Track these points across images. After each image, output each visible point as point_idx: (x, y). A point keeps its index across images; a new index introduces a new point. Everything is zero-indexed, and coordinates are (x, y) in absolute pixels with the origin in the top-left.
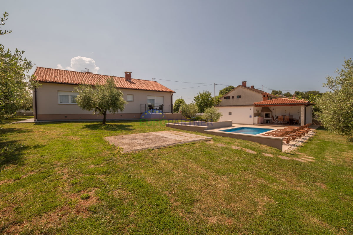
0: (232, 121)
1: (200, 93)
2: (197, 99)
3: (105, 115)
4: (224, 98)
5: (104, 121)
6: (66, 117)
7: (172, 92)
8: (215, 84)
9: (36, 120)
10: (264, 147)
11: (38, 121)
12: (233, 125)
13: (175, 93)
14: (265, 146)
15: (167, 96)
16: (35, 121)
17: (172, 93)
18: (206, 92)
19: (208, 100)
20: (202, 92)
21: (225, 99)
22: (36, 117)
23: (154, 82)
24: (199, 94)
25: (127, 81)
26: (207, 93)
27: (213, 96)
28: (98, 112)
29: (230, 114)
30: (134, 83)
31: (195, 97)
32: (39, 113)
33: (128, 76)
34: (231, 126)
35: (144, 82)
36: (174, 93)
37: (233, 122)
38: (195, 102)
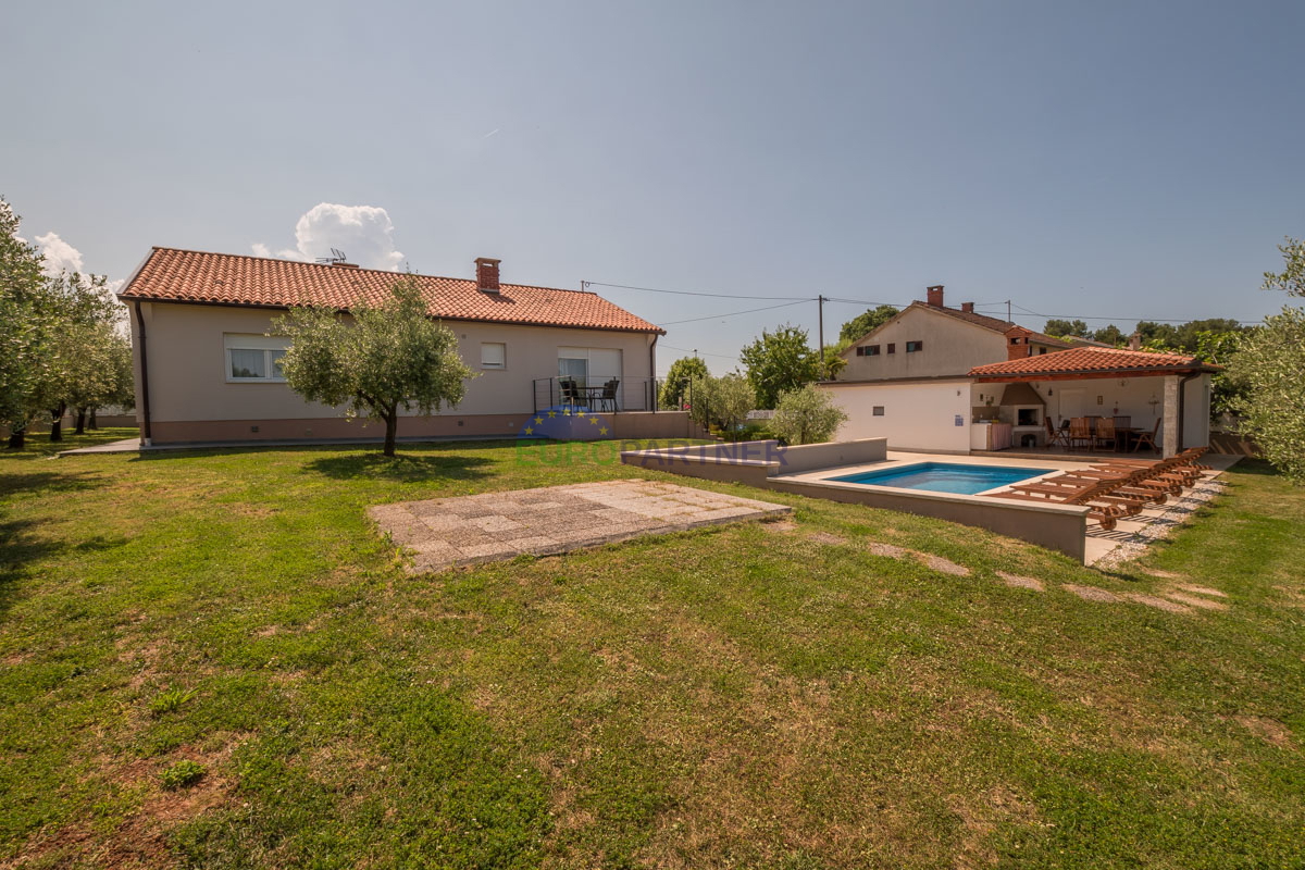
0: (885, 441)
1: (765, 336)
2: (752, 356)
3: (391, 419)
4: (855, 351)
5: (389, 446)
6: (255, 430)
7: (646, 332)
8: (821, 299)
9: (146, 441)
10: (1008, 544)
11: (153, 444)
12: (890, 455)
13: (664, 333)
14: (1013, 541)
15: (636, 346)
16: (143, 444)
17: (652, 337)
18: (787, 332)
19: (793, 359)
20: (772, 332)
21: (861, 358)
22: (148, 434)
23: (585, 294)
24: (761, 339)
25: (484, 292)
26: (791, 334)
27: (813, 345)
28: (367, 411)
29: (878, 411)
30: (509, 301)
31: (744, 352)
33: (488, 276)
34: (883, 459)
35: (548, 294)
36: (660, 336)
37: (888, 445)
38: (744, 369)
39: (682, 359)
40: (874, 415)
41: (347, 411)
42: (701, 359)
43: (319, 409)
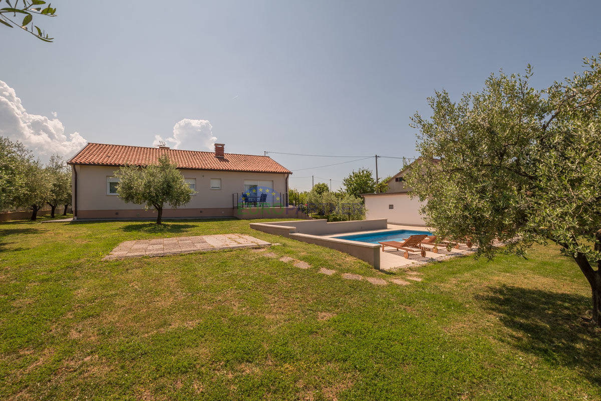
0: (386, 220)
1: (353, 173)
2: (348, 182)
3: (160, 209)
4: (395, 180)
5: (159, 221)
6: (117, 214)
7: (286, 173)
8: (376, 156)
9: (75, 217)
11: (78, 219)
12: (389, 226)
13: (292, 173)
16: (74, 219)
17: (286, 175)
18: (363, 171)
19: (366, 183)
20: (357, 171)
22: (76, 215)
23: (265, 158)
24: (352, 175)
25: (217, 157)
26: (365, 172)
27: (374, 176)
28: (153, 207)
29: (391, 207)
30: (228, 161)
31: (345, 180)
32: (79, 209)
33: (220, 151)
34: (386, 228)
35: (246, 158)
36: (290, 175)
37: (388, 221)
38: (344, 188)
39: (317, 184)
40: (390, 208)
41: (145, 207)
42: (326, 184)
43: (131, 206)
